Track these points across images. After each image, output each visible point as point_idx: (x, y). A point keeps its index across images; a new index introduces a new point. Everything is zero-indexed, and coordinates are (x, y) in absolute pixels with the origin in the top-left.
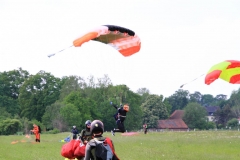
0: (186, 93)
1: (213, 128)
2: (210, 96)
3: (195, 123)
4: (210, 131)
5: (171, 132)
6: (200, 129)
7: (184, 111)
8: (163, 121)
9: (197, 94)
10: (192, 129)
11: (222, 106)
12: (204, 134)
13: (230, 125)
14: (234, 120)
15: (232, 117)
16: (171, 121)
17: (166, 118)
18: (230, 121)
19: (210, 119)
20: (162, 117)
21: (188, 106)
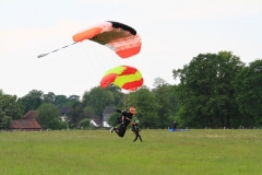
0: (40, 93)
1: (65, 128)
2: (63, 97)
3: (48, 123)
4: (63, 131)
5: (24, 132)
6: (54, 129)
7: (38, 111)
8: (16, 121)
9: (51, 94)
10: (44, 129)
11: (74, 106)
12: (56, 133)
13: (82, 125)
14: (85, 120)
15: (84, 117)
16: (24, 122)
17: (19, 118)
18: (82, 121)
19: (63, 119)
20: (16, 117)
21: (42, 106)
